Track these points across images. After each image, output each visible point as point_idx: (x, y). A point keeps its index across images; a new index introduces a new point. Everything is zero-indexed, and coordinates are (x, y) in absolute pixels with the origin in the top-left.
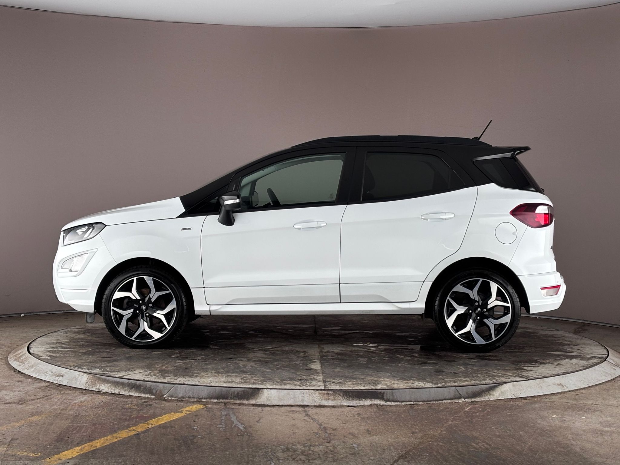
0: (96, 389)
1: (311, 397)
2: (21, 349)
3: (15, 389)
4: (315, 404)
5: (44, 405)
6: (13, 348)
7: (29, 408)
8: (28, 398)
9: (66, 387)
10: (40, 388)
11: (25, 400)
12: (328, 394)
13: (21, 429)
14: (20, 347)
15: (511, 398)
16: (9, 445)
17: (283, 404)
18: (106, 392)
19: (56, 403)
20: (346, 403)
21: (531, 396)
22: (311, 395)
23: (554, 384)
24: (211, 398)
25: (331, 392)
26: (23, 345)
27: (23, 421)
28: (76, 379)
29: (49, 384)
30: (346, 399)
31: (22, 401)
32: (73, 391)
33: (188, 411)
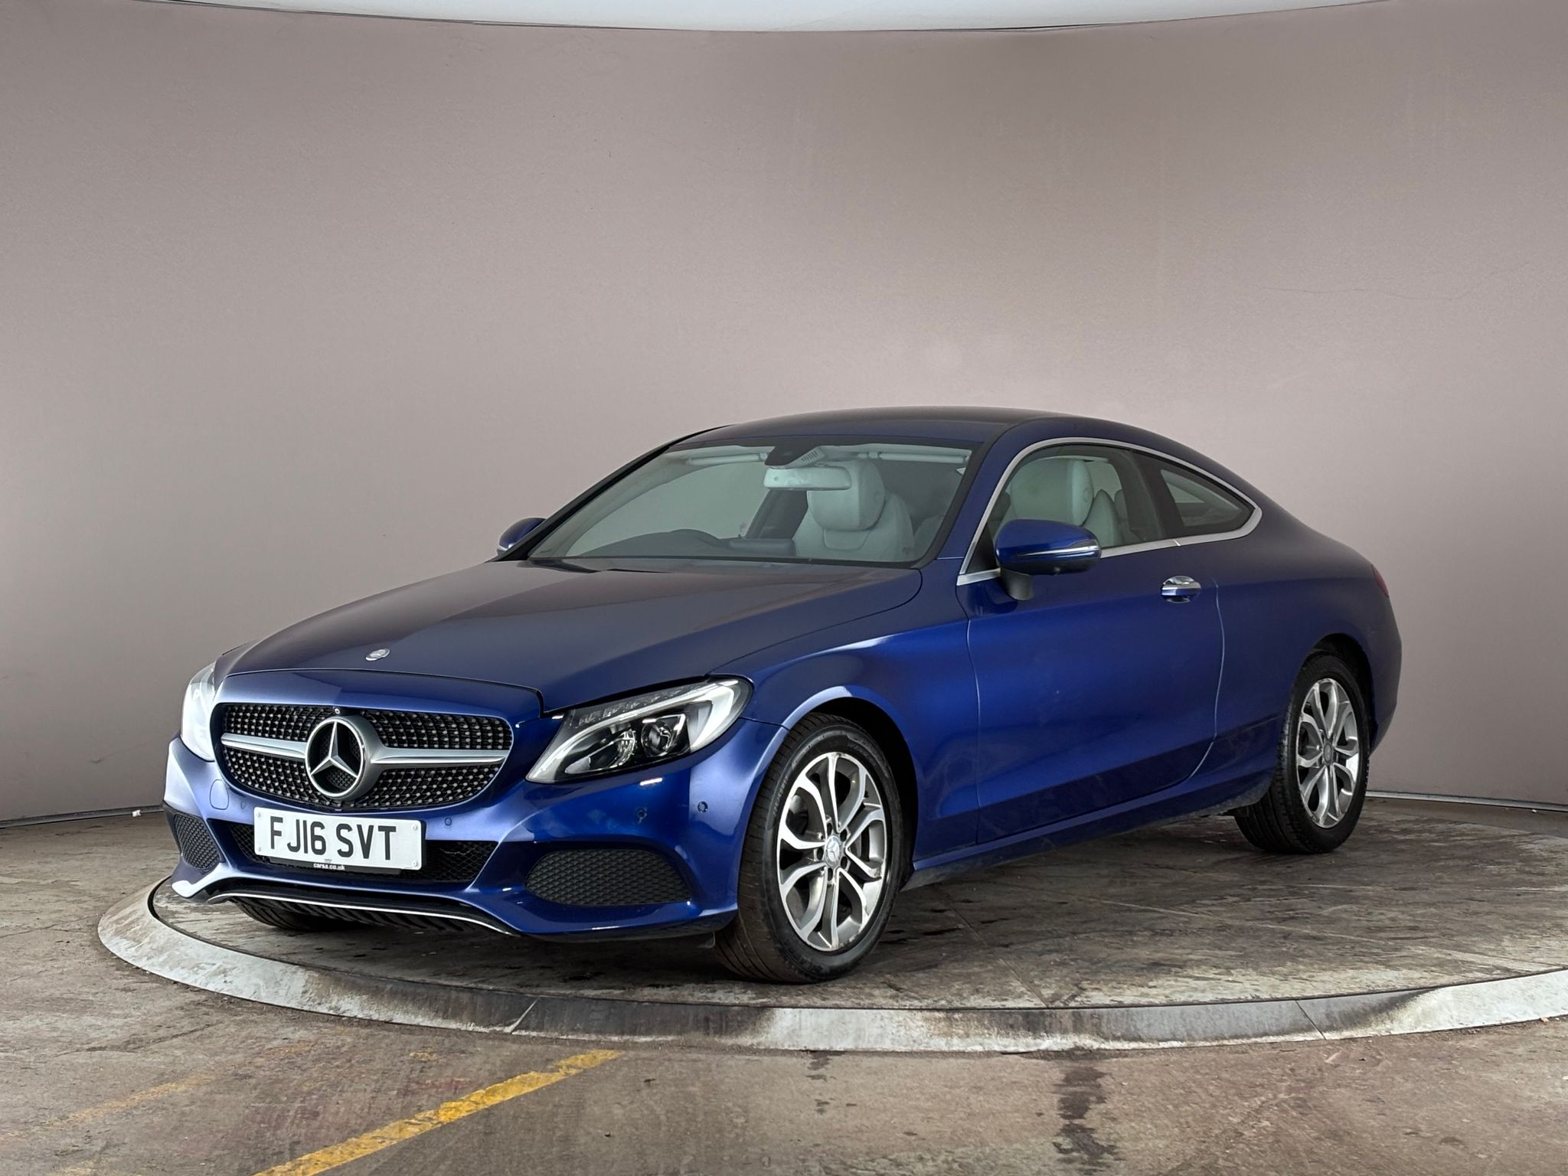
0: (330, 1009)
1: (903, 1032)
2: (132, 903)
3: (115, 1012)
4: (915, 1049)
5: (193, 1053)
6: (110, 902)
7: (155, 1060)
8: (152, 1035)
9: (252, 1005)
10: (182, 1008)
11: (141, 1040)
12: (950, 1020)
13: (130, 1117)
14: (130, 898)
15: (1451, 1028)
16: (99, 1161)
17: (828, 1048)
18: (355, 1017)
19: (224, 1048)
20: (997, 1043)
22: (902, 1023)
24: (633, 1032)
25: (957, 1016)
26: (138, 894)
27: (137, 1098)
28: (276, 982)
29: (204, 997)
30: (998, 1033)
31: (134, 1043)
32: (271, 1016)
33: (575, 1067)
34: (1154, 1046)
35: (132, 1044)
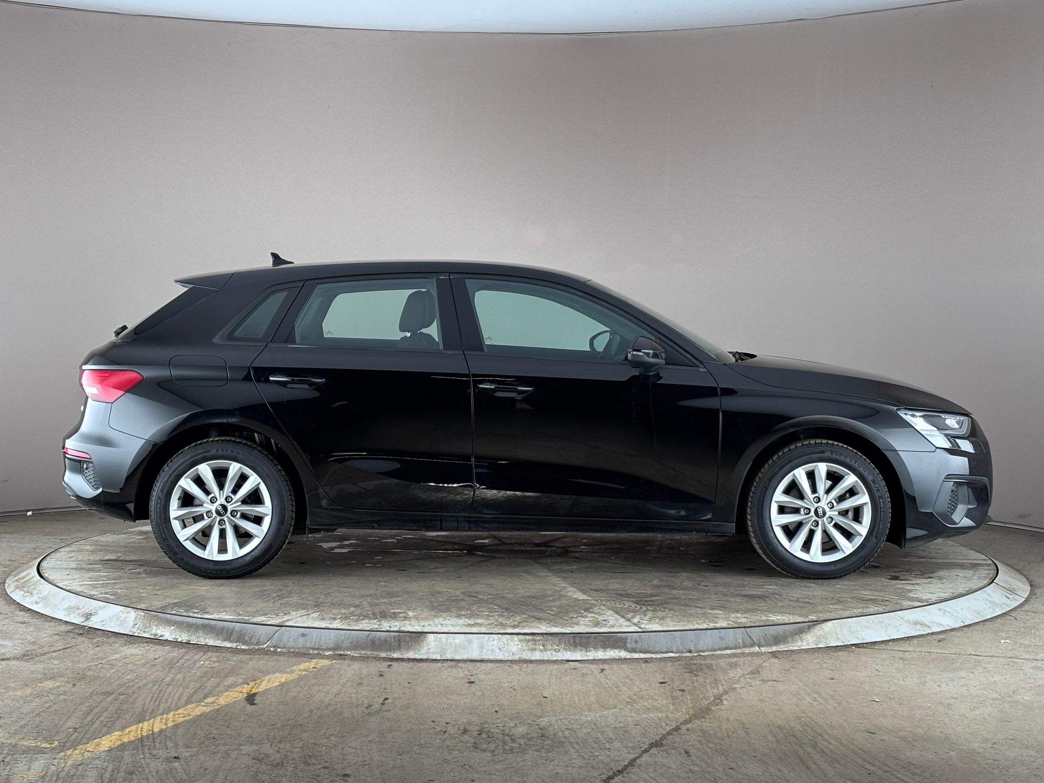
0: (152, 634)
1: (506, 647)
2: (27, 569)
3: (17, 637)
4: (513, 658)
5: (65, 662)
6: (13, 568)
7: (40, 666)
8: (40, 651)
9: (101, 632)
10: (58, 634)
11: (33, 655)
12: (534, 640)
14: (26, 566)
15: (838, 645)
17: (460, 658)
18: (167, 640)
19: (84, 658)
20: (564, 654)
21: (869, 641)
22: (506, 643)
23: (908, 622)
24: (341, 649)
25: (539, 638)
26: (31, 563)
27: (29, 691)
28: (118, 618)
29: (72, 627)
30: (564, 648)
31: (28, 656)
32: (112, 639)
33: (303, 670)
34: (658, 656)
35: (26, 656)
